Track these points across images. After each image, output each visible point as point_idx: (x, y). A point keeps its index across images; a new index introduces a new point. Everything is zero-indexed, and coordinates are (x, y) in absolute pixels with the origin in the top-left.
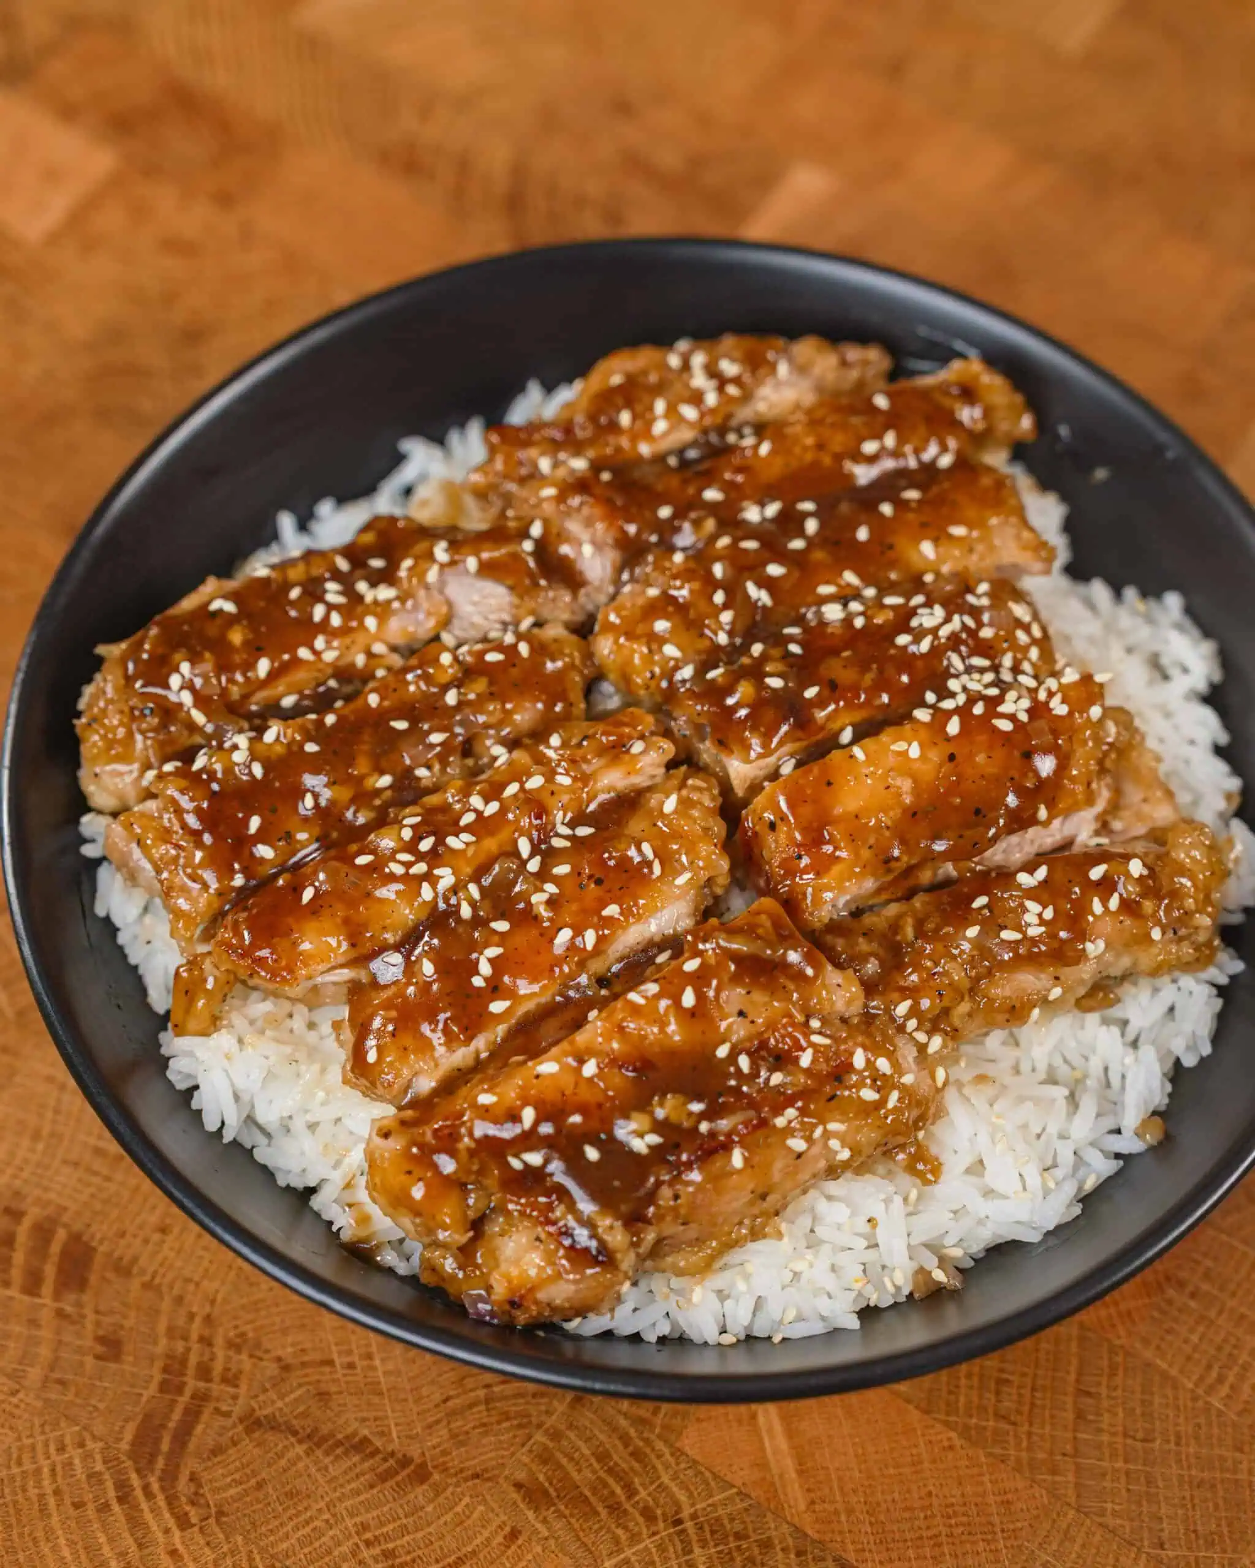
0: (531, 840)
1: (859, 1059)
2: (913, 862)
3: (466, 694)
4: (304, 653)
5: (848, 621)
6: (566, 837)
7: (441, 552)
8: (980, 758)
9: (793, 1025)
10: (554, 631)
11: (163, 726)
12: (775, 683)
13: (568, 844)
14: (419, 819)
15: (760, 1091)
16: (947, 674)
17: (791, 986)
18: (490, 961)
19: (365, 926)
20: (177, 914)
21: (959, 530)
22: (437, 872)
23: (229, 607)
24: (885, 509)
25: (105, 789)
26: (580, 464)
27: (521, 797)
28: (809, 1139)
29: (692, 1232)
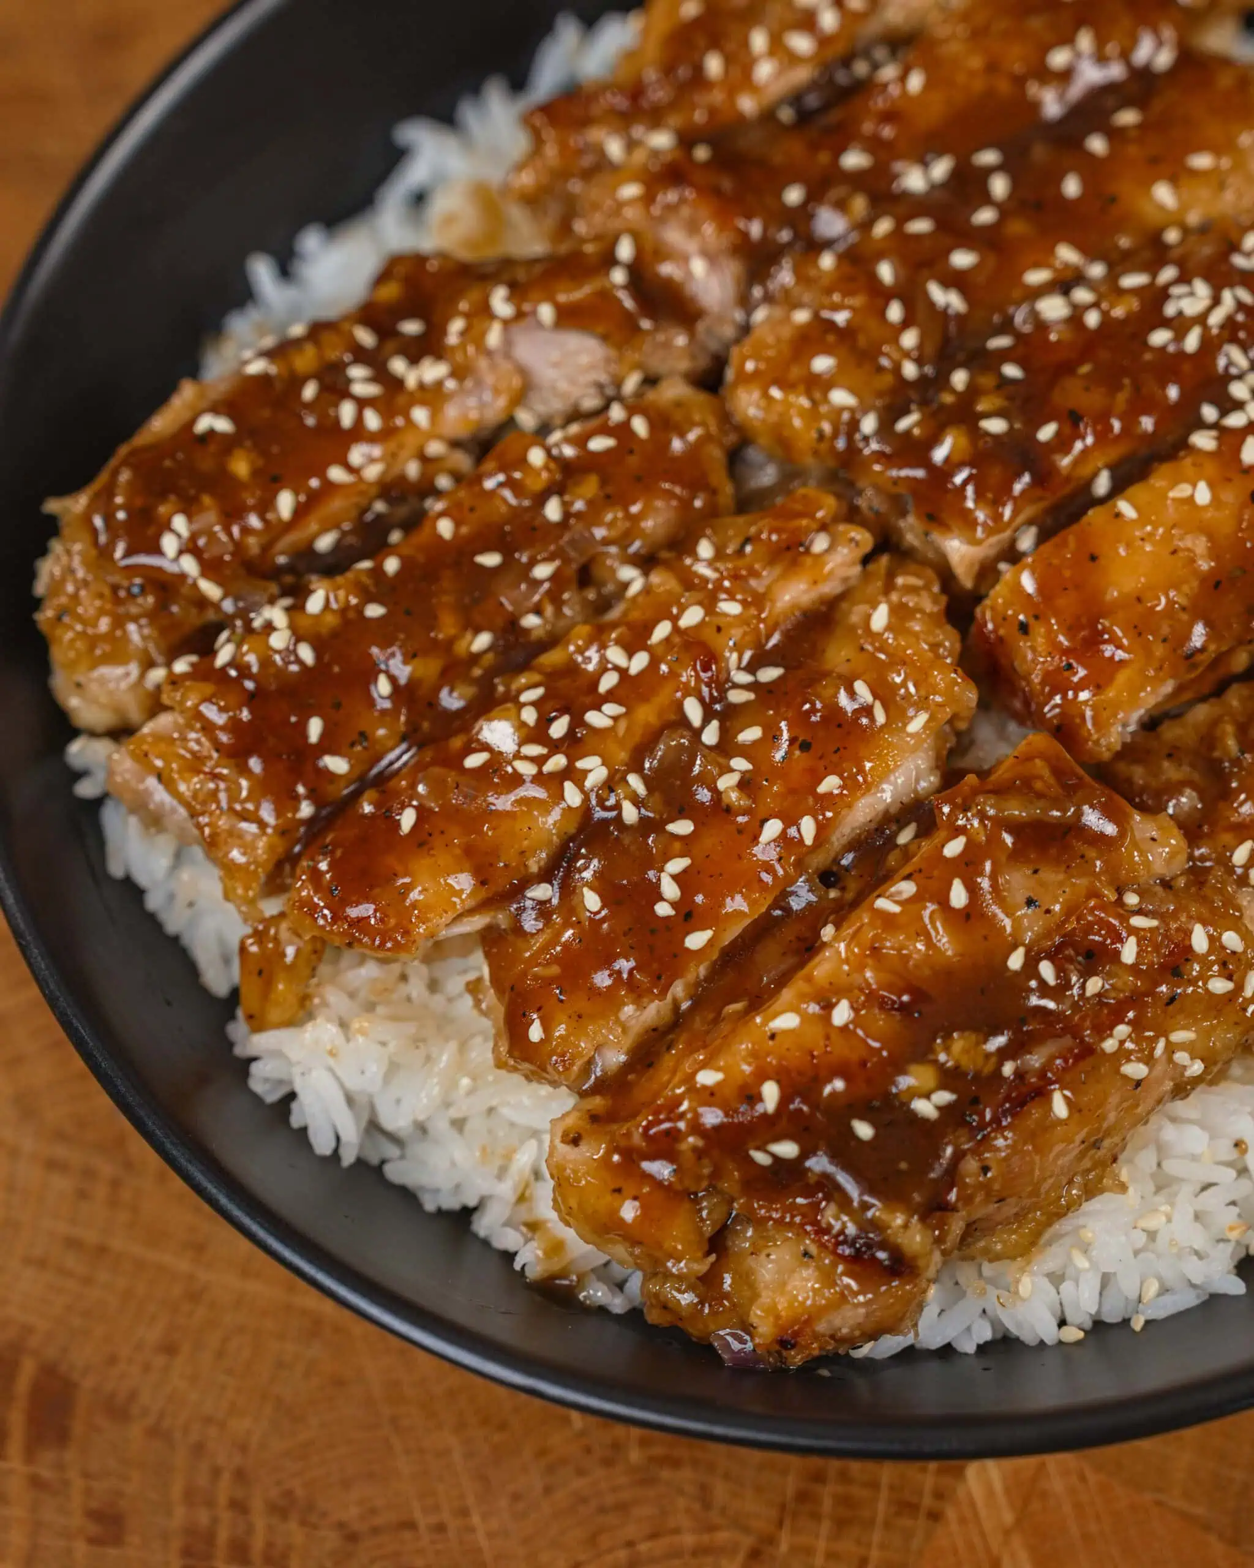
0: (701, 700)
1: (1199, 940)
2: (1224, 648)
3: (572, 503)
4: (336, 474)
5: (1076, 318)
6: (747, 687)
7: (500, 302)
9: (1102, 907)
10: (673, 390)
11: (162, 605)
12: (995, 426)
13: (749, 696)
14: (539, 692)
15: (1075, 1006)
16: (1228, 378)
17: (1091, 853)
18: (675, 878)
19: (495, 853)
20: (230, 870)
21: (1202, 161)
22: (581, 764)
23: (222, 425)
24: (1097, 144)
25: (95, 701)
26: (662, 140)
27: (677, 640)
28: (1149, 1060)
29: (1010, 1208)
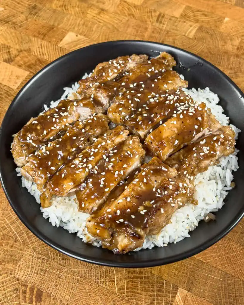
0: (106, 155)
1: (181, 185)
2: (180, 144)
3: (86, 130)
4: (53, 128)
5: (155, 101)
7: (75, 103)
8: (188, 121)
9: (166, 181)
10: (100, 115)
11: (28, 148)
12: (145, 115)
13: (113, 154)
14: (82, 156)
15: (164, 196)
16: (177, 107)
17: (164, 173)
18: (103, 181)
19: (76, 179)
20: (38, 184)
21: (170, 82)
22: (88, 165)
23: (36, 122)
24: (156, 80)
25: (19, 162)
26: (97, 84)
27: (102, 147)
28: (175, 203)
29: (156, 227)
